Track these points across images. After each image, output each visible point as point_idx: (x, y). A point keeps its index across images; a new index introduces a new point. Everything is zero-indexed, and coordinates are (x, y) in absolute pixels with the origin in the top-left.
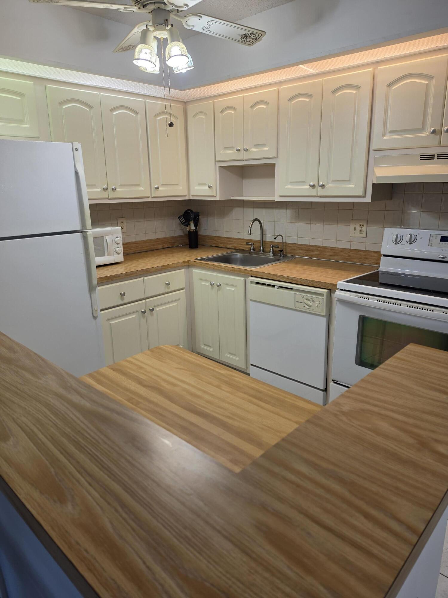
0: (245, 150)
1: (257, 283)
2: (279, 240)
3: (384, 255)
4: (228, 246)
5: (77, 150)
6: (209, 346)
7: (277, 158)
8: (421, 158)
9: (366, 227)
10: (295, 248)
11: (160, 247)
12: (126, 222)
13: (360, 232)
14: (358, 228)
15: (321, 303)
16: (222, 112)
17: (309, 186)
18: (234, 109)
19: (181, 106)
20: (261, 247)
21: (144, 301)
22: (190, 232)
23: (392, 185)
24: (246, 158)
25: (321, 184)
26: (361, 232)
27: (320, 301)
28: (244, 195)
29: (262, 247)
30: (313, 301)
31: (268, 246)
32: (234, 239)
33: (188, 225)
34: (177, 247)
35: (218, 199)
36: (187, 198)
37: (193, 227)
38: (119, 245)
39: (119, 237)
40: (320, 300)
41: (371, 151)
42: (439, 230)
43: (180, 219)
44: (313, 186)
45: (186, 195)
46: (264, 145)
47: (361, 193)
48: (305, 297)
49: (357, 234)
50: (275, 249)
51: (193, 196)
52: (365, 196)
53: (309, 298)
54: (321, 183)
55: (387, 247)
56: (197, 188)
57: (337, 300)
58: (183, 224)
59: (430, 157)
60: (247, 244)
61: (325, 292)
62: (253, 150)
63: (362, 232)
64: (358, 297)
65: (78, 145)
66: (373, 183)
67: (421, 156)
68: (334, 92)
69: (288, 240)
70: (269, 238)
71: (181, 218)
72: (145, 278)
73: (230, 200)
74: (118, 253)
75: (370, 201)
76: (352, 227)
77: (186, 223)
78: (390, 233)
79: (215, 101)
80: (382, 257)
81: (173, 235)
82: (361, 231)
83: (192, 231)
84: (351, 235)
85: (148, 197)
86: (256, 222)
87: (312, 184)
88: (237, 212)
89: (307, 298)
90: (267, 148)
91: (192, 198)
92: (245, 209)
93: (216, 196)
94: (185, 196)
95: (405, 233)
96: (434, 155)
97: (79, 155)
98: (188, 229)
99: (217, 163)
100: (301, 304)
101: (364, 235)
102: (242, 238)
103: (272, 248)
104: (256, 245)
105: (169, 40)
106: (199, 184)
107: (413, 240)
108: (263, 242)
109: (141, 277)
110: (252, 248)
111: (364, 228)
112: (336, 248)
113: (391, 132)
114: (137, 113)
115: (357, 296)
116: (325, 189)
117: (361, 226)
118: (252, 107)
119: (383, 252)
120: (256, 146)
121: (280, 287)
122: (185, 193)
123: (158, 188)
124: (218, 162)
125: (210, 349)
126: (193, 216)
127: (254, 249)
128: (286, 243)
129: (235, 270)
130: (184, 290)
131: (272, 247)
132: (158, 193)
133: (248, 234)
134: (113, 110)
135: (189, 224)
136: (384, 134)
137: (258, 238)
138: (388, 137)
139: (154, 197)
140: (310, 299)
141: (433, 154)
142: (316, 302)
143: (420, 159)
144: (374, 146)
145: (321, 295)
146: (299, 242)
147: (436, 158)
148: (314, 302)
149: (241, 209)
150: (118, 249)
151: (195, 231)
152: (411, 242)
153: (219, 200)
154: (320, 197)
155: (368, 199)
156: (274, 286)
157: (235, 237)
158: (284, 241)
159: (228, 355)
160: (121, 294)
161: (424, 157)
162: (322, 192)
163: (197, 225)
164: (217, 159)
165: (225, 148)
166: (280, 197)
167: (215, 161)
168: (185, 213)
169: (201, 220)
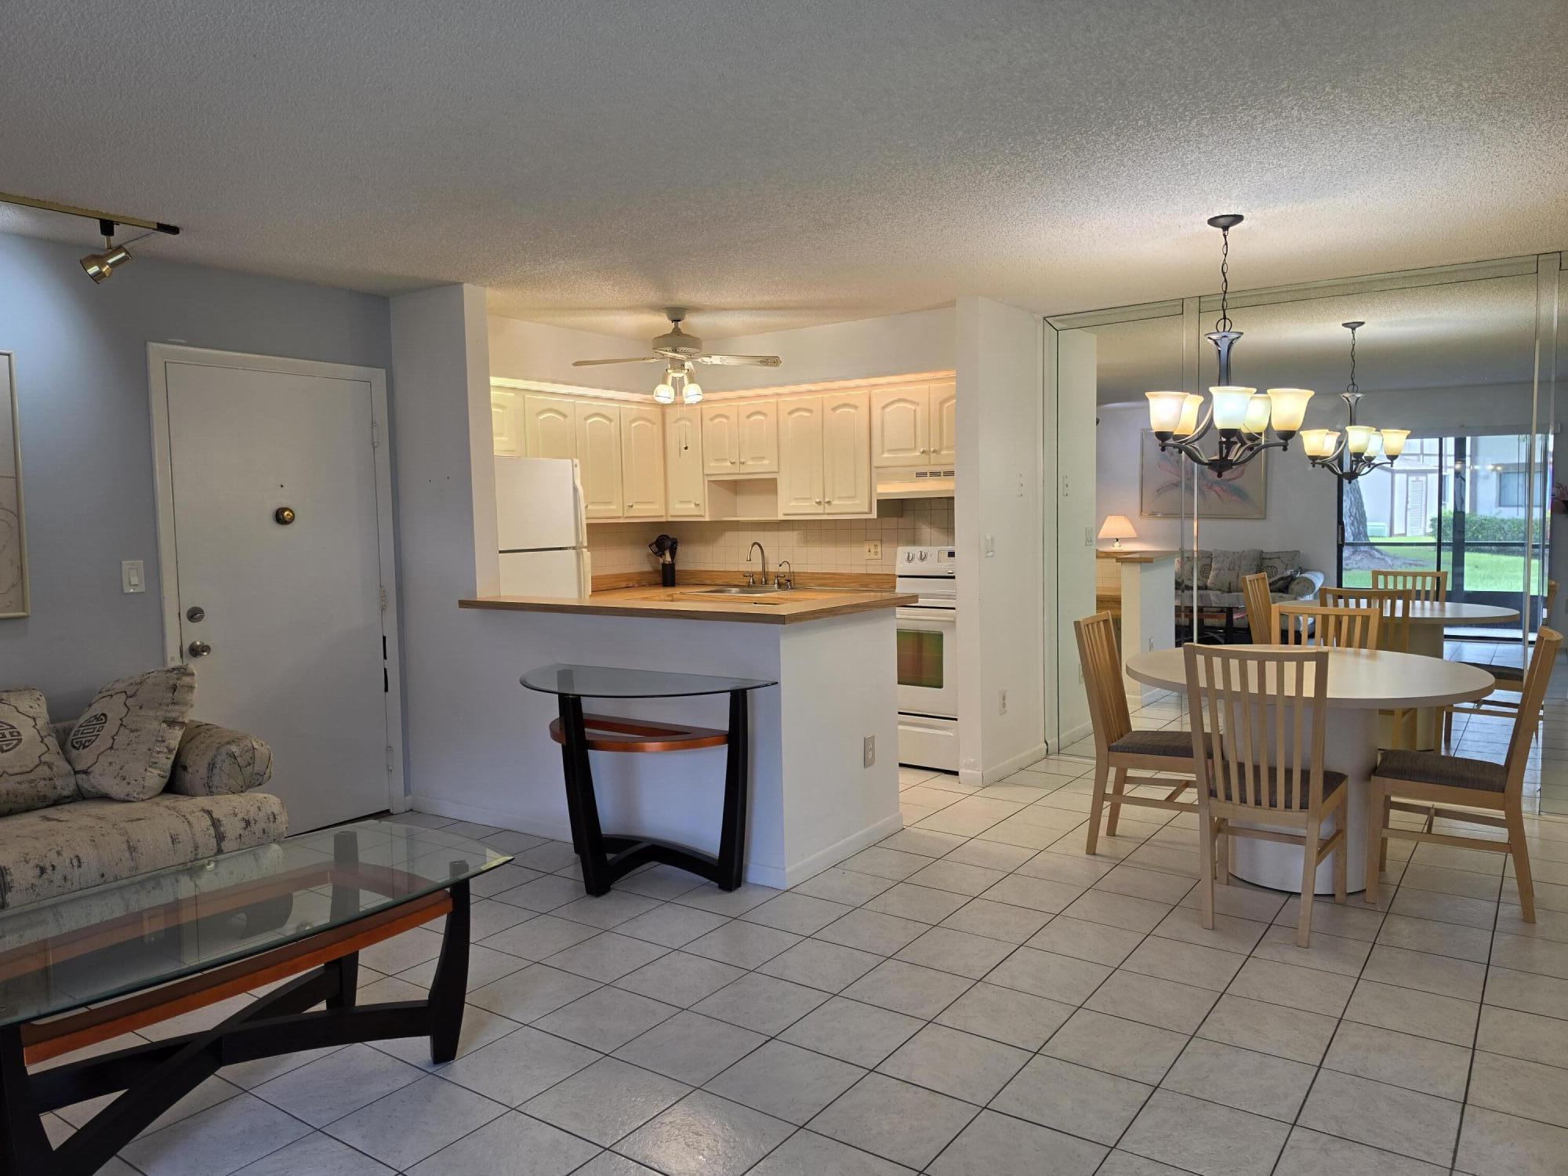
0: (741, 463)
2: (785, 569)
3: (900, 576)
5: (576, 466)
7: (779, 473)
8: (917, 475)
9: (880, 547)
10: (805, 577)
11: (624, 584)
14: (873, 550)
16: (712, 419)
17: (814, 504)
18: (726, 417)
19: (658, 410)
20: (763, 579)
22: (664, 565)
23: (902, 500)
24: (741, 472)
26: (876, 553)
28: (738, 515)
29: (764, 576)
31: (771, 577)
32: (725, 571)
33: (662, 555)
34: (644, 586)
35: (707, 519)
36: (663, 520)
37: (668, 558)
41: (873, 469)
43: (651, 548)
44: (819, 503)
45: (664, 516)
46: (763, 458)
47: (866, 510)
49: (873, 556)
50: (780, 579)
51: (672, 516)
52: (870, 512)
54: (827, 500)
55: (901, 567)
56: (679, 506)
58: (655, 553)
59: (924, 474)
60: (744, 576)
62: (750, 463)
65: (577, 461)
66: (878, 499)
67: (917, 473)
68: (834, 409)
69: (795, 569)
70: (772, 568)
71: (653, 547)
77: (660, 552)
78: (902, 551)
79: (702, 405)
80: (898, 579)
81: (639, 570)
83: (667, 563)
84: (865, 558)
85: (619, 517)
86: (756, 547)
87: (818, 500)
88: (729, 537)
90: (766, 462)
91: (670, 519)
92: (741, 532)
93: (703, 517)
94: (662, 516)
95: (915, 550)
97: (578, 470)
98: (661, 561)
99: (705, 477)
101: (879, 556)
102: (737, 570)
103: (777, 579)
104: (756, 577)
105: (686, 380)
106: (681, 502)
107: (923, 555)
108: (765, 573)
110: (751, 580)
111: (879, 549)
112: (851, 573)
113: (889, 451)
114: (610, 420)
116: (832, 505)
117: (876, 546)
118: (748, 416)
119: (897, 573)
120: (754, 459)
122: (663, 513)
123: (632, 506)
126: (669, 543)
127: (754, 582)
128: (793, 572)
131: (777, 576)
132: (631, 513)
133: (745, 564)
134: (586, 418)
135: (664, 554)
136: (883, 453)
137: (759, 569)
138: (886, 455)
139: (627, 517)
141: (926, 472)
143: (917, 477)
144: (875, 464)
147: (928, 475)
149: (735, 533)
151: (670, 563)
152: (922, 559)
153: (708, 521)
154: (828, 514)
155: (874, 515)
157: (727, 570)
158: (792, 571)
161: (919, 475)
162: (828, 509)
163: (673, 555)
164: (706, 472)
165: (716, 460)
166: (785, 515)
167: (704, 475)
168: (657, 540)
169: (680, 549)
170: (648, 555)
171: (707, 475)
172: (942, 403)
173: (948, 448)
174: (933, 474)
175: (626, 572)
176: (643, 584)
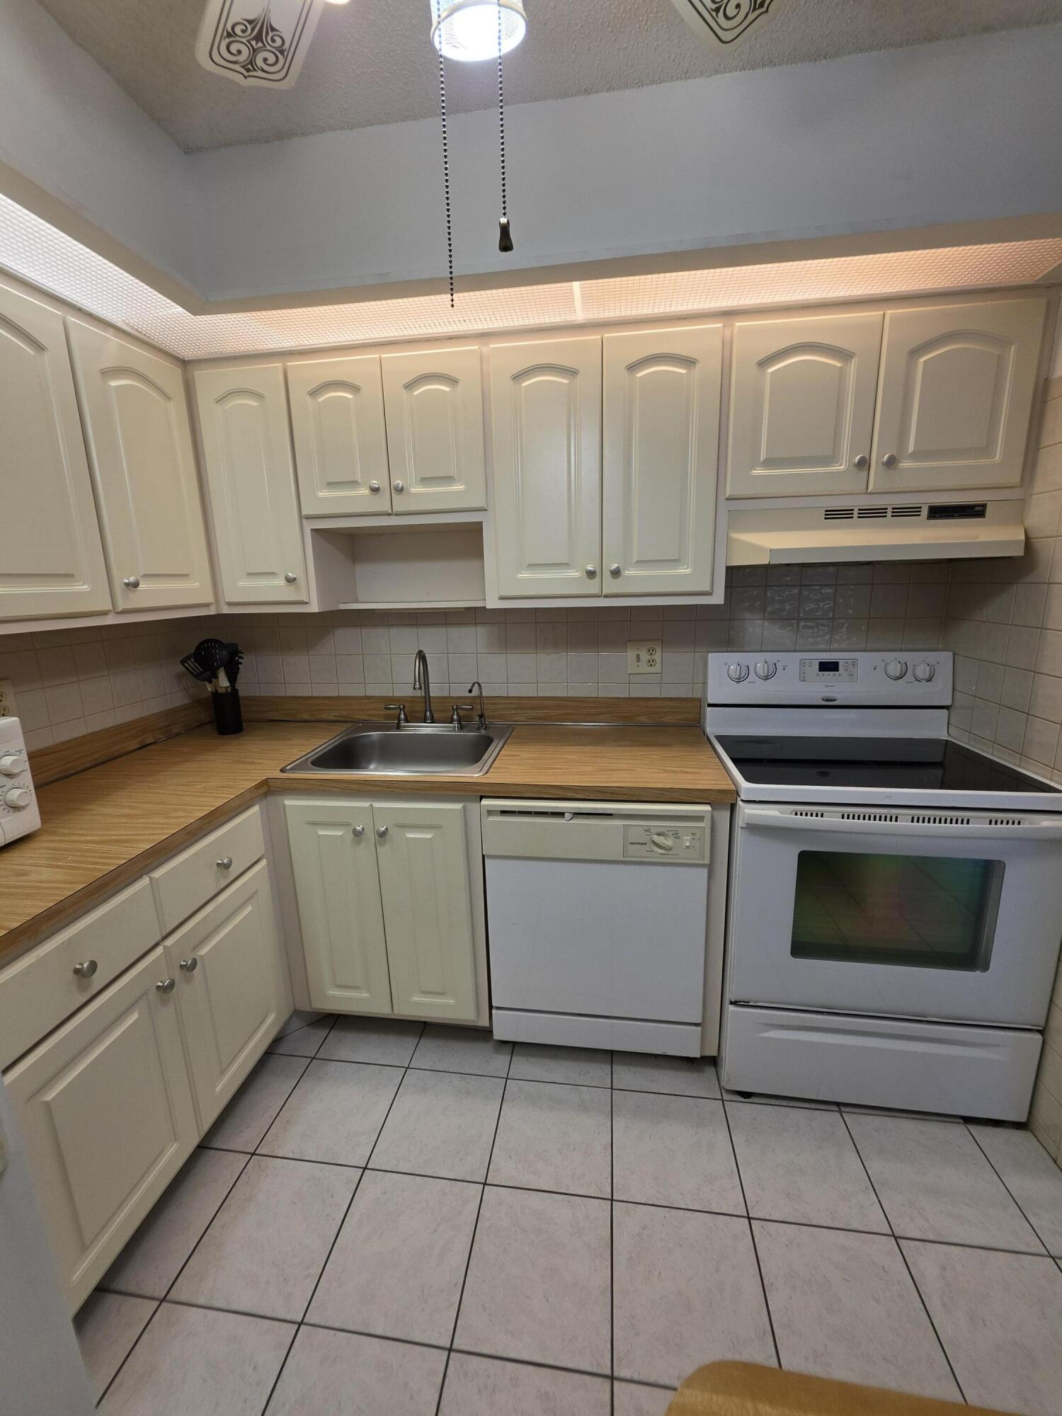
0: (394, 491)
1: (504, 812)
3: (714, 705)
4: (324, 716)
6: (356, 988)
7: (486, 510)
8: (826, 515)
9: (660, 652)
10: (506, 706)
11: (133, 744)
12: (15, 693)
13: (649, 664)
14: (645, 656)
15: (697, 837)
16: (314, 393)
17: (580, 574)
18: (355, 389)
19: (174, 368)
20: (428, 713)
21: (160, 950)
22: (216, 695)
24: (396, 509)
25: (614, 567)
27: (694, 834)
28: (360, 600)
29: (430, 711)
30: (676, 835)
32: (339, 698)
33: (211, 676)
34: (178, 734)
35: (314, 608)
36: (212, 611)
37: (223, 682)
38: (15, 781)
39: (12, 751)
40: (697, 831)
41: (721, 500)
42: (869, 651)
43: (186, 664)
44: (590, 576)
45: (212, 604)
46: (449, 479)
47: (706, 588)
48: (654, 830)
49: (644, 668)
50: (461, 713)
51: (230, 604)
52: (712, 592)
53: (664, 830)
54: (611, 566)
56: (243, 583)
57: (742, 828)
58: (197, 676)
59: (843, 514)
60: (386, 708)
61: (706, 811)
62: (417, 490)
63: (653, 664)
64: (796, 814)
66: (728, 565)
67: (826, 511)
68: (631, 367)
71: (189, 662)
72: (157, 874)
73: (336, 611)
74: (16, 808)
75: (723, 603)
76: (631, 654)
77: (206, 673)
78: (722, 662)
79: (288, 364)
80: (709, 708)
82: (651, 661)
83: (222, 691)
84: (630, 671)
85: (105, 613)
87: (590, 568)
88: (344, 638)
89: (659, 830)
90: (459, 487)
91: (226, 610)
92: (365, 631)
93: (307, 603)
94: (207, 605)
95: (758, 660)
96: (853, 510)
98: (210, 688)
99: (304, 520)
100: (644, 846)
102: (364, 695)
103: (457, 713)
106: (249, 574)
108: (430, 701)
109: (141, 877)
110: (402, 716)
111: (657, 656)
112: (598, 698)
113: (768, 461)
114: (39, 347)
115: (794, 813)
116: (620, 579)
117: (651, 651)
118: (410, 386)
119: (710, 700)
120: (425, 480)
121: (577, 814)
122: (209, 598)
123: (136, 585)
124: (306, 518)
125: (358, 994)
126: (223, 655)
128: (487, 697)
129: (431, 789)
130: (264, 863)
131: (457, 709)
132: (136, 601)
133: (414, 689)
135: (217, 677)
136: (751, 467)
138: (760, 471)
139: (122, 612)
140: (668, 833)
141: (852, 508)
142: (685, 838)
143: (826, 518)
144: (727, 490)
145: (699, 818)
146: (513, 693)
147: (856, 515)
148: (678, 838)
150: (16, 793)
151: (229, 690)
152: (768, 676)
153: (319, 613)
154: (606, 596)
155: (718, 598)
156: (561, 815)
159: (417, 998)
160: (77, 971)
161: (832, 514)
162: (611, 586)
163: (232, 678)
164: (304, 512)
165: (330, 484)
166: (502, 598)
167: (301, 517)
168: (198, 648)
169: (247, 664)
170: (179, 677)
171: (309, 518)
172: (915, 353)
173: (916, 456)
174: (900, 512)
175: (137, 716)
176: (174, 732)
